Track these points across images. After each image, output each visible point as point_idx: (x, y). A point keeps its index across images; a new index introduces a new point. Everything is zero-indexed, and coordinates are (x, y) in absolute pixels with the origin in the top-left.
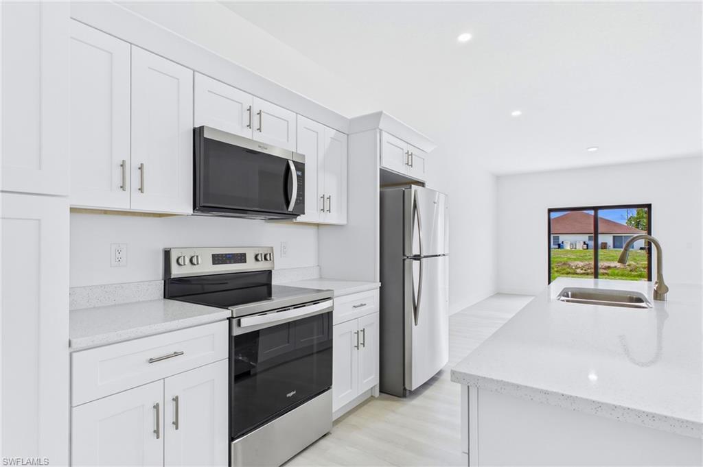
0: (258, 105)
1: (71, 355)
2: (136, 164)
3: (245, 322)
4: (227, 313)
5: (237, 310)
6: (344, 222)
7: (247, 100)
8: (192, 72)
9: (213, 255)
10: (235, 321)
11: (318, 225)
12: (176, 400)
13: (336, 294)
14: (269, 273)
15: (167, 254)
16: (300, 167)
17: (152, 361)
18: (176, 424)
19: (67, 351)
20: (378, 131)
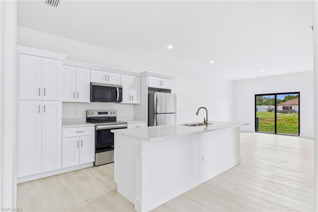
0: (108, 74)
1: (62, 129)
2: (77, 92)
3: (98, 127)
4: (94, 125)
5: (97, 124)
6: (140, 103)
7: (105, 73)
8: (90, 70)
9: (98, 112)
10: (96, 126)
11: (134, 104)
12: (82, 141)
13: (128, 123)
14: (116, 117)
15: (87, 111)
16: (121, 89)
17: (77, 132)
18: (82, 146)
19: (61, 128)
20: (147, 76)
